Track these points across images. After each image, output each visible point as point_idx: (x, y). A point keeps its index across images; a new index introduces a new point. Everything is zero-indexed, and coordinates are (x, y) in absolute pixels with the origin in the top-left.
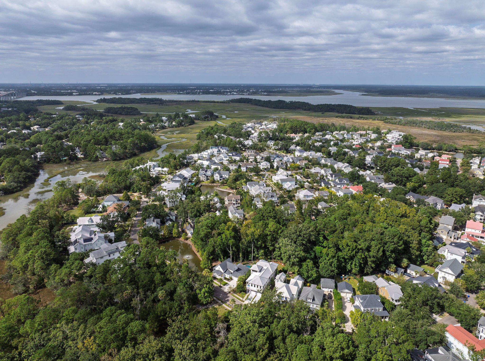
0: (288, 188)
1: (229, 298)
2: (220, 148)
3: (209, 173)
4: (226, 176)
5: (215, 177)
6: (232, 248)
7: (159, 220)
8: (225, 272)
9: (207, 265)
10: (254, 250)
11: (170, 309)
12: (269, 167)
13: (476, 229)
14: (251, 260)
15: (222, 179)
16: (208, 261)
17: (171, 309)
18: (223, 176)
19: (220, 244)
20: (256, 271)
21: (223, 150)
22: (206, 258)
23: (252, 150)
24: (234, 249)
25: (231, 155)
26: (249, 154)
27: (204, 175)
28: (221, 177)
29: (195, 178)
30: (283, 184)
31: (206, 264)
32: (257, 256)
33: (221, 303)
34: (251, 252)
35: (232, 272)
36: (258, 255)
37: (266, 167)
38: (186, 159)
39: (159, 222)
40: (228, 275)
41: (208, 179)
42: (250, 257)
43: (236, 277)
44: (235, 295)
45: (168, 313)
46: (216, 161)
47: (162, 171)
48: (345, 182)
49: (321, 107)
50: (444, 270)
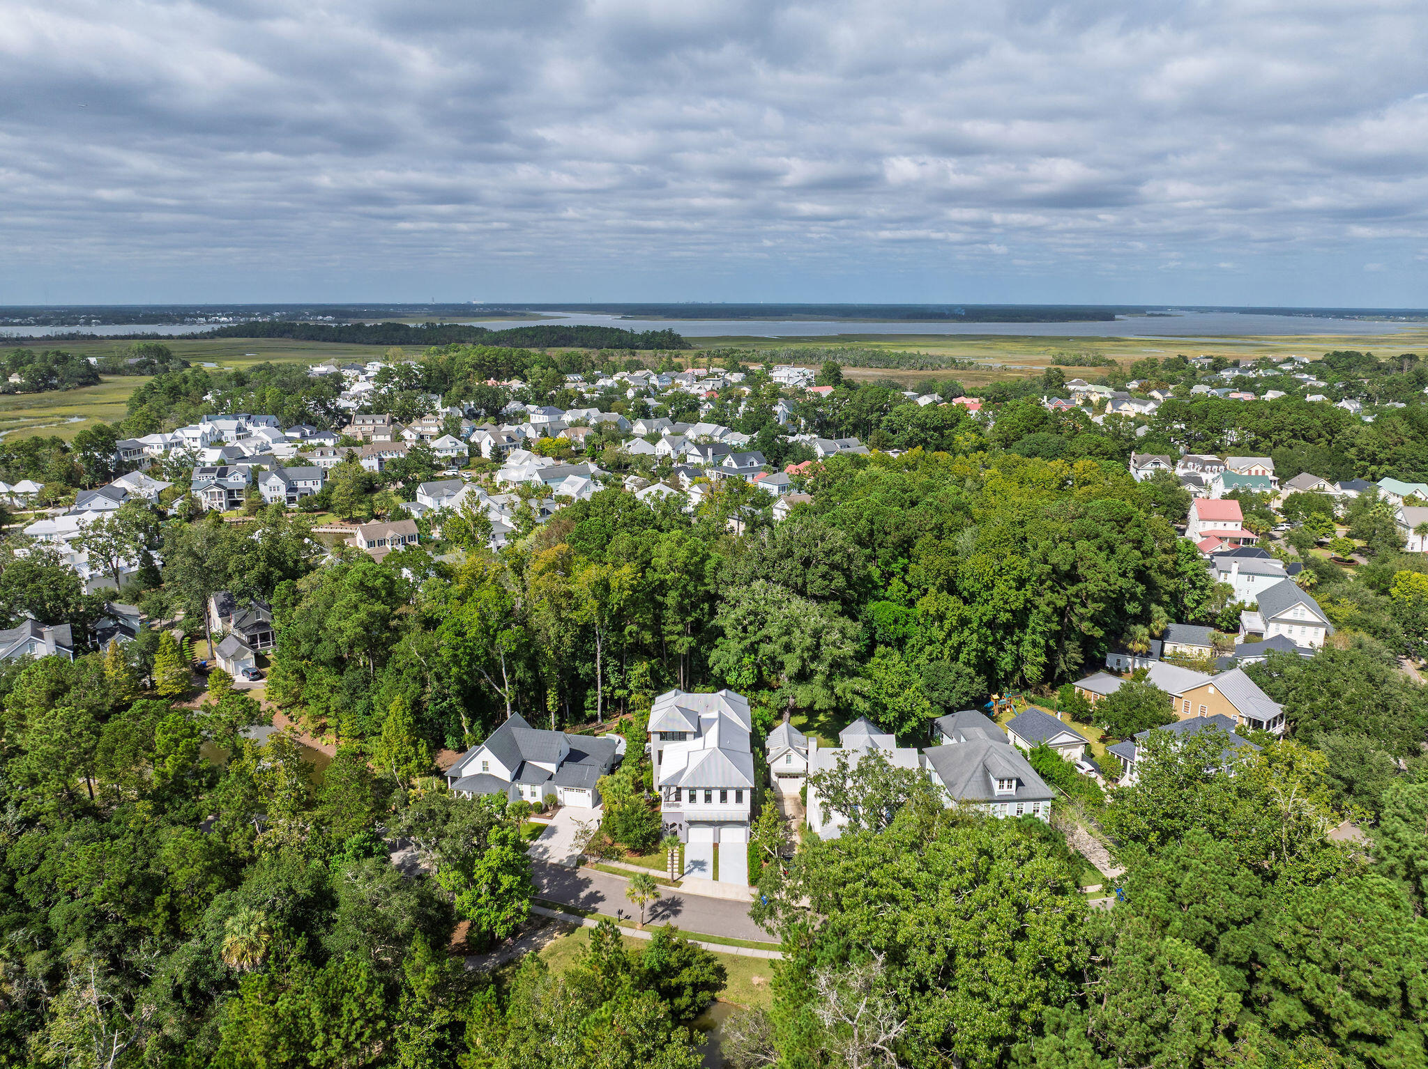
0: (579, 493)
1: (592, 888)
2: (243, 421)
3: (237, 479)
4: (309, 484)
5: (263, 488)
6: (511, 670)
7: (65, 631)
8: (517, 776)
9: (415, 762)
10: (604, 666)
11: (325, 1011)
12: (466, 453)
13: (1225, 520)
14: (593, 719)
15: (297, 495)
16: (415, 744)
17: (333, 1010)
18: (300, 485)
19: (456, 660)
20: (681, 736)
21: (256, 425)
22: (403, 731)
23: (375, 416)
24: (519, 674)
25: (297, 435)
26: (365, 428)
27: (217, 485)
28: (292, 488)
29: (177, 504)
30: (551, 485)
31: (408, 760)
32: (619, 693)
33: (572, 920)
34: (592, 683)
35: (551, 768)
36: (625, 687)
37: (454, 454)
38: (114, 451)
39: (67, 638)
40: (539, 790)
41: (237, 503)
42: (587, 704)
43: (579, 786)
44: (615, 865)
45: (319, 1040)
46: (248, 454)
47: (11, 494)
48: (756, 464)
49: (531, 333)
50: (1289, 615)
